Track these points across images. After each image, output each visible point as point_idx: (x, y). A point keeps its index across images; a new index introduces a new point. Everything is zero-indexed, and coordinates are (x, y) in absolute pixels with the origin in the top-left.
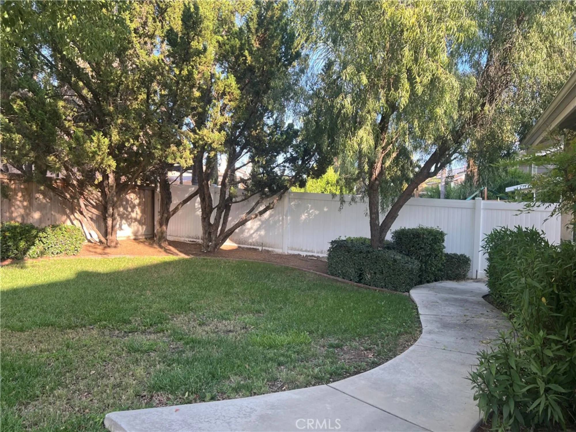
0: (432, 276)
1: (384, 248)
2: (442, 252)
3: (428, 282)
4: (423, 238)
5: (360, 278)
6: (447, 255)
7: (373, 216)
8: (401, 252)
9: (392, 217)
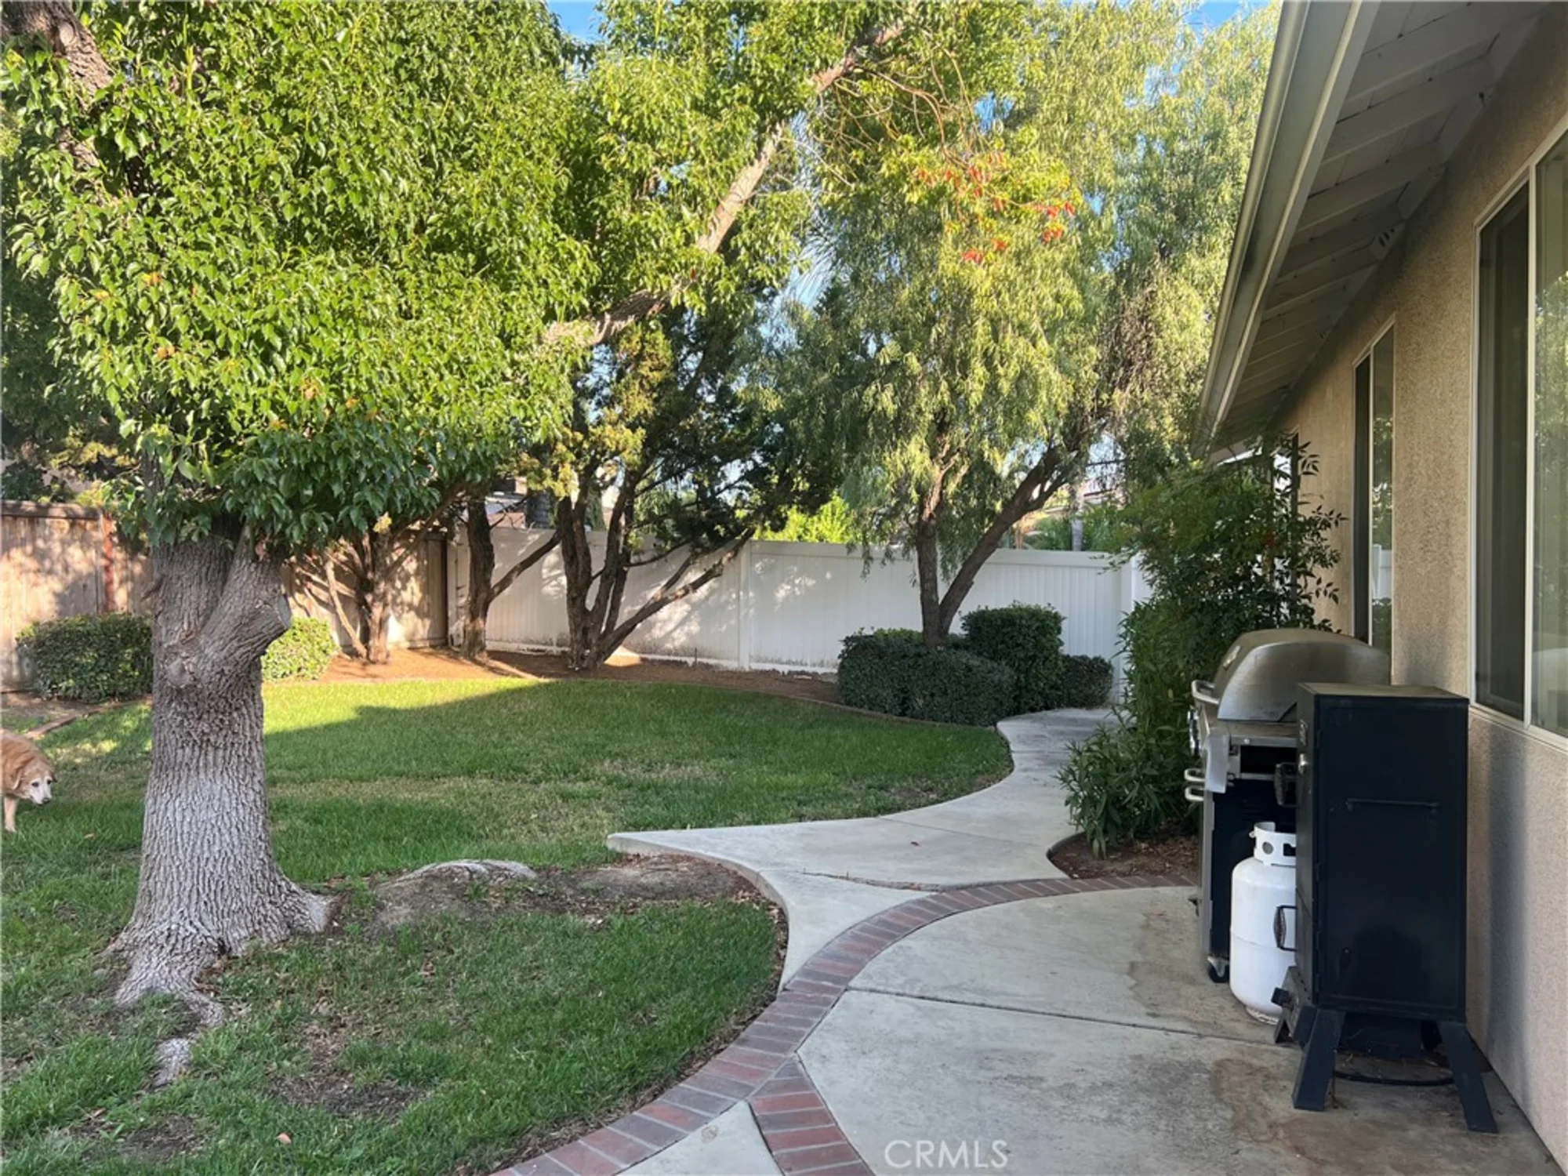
0: (1038, 698)
1: (949, 648)
2: (1056, 652)
3: (1033, 710)
4: (1021, 626)
5: (904, 708)
6: (1067, 658)
7: (928, 586)
8: (980, 654)
9: (961, 586)
